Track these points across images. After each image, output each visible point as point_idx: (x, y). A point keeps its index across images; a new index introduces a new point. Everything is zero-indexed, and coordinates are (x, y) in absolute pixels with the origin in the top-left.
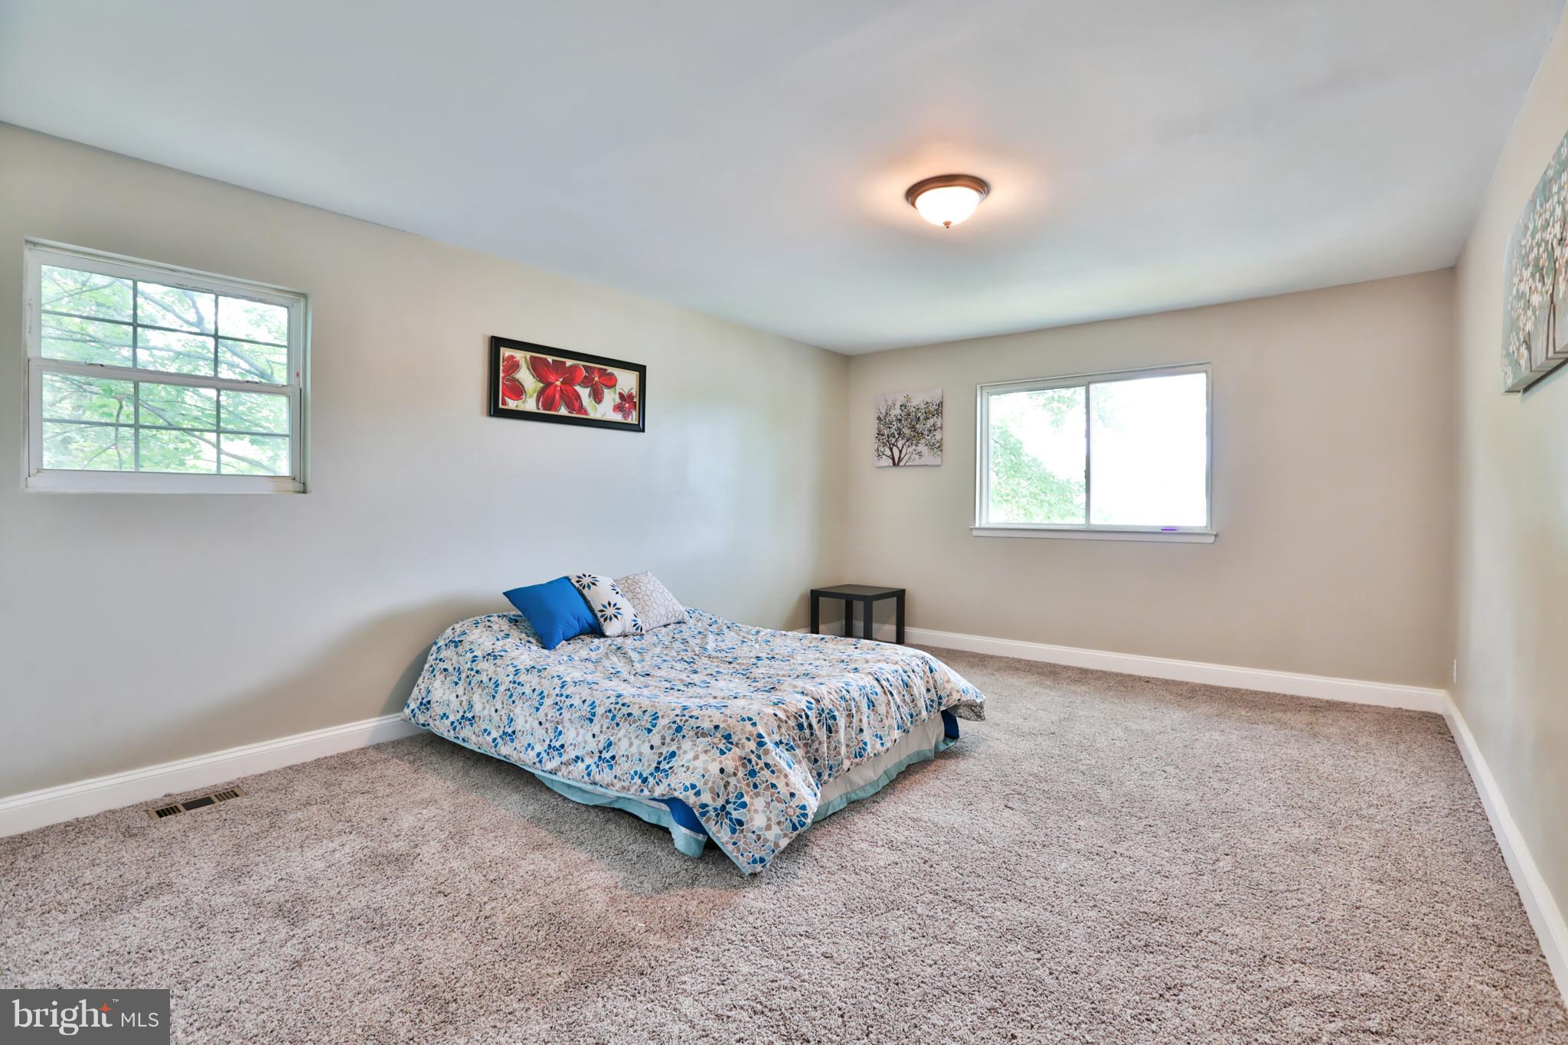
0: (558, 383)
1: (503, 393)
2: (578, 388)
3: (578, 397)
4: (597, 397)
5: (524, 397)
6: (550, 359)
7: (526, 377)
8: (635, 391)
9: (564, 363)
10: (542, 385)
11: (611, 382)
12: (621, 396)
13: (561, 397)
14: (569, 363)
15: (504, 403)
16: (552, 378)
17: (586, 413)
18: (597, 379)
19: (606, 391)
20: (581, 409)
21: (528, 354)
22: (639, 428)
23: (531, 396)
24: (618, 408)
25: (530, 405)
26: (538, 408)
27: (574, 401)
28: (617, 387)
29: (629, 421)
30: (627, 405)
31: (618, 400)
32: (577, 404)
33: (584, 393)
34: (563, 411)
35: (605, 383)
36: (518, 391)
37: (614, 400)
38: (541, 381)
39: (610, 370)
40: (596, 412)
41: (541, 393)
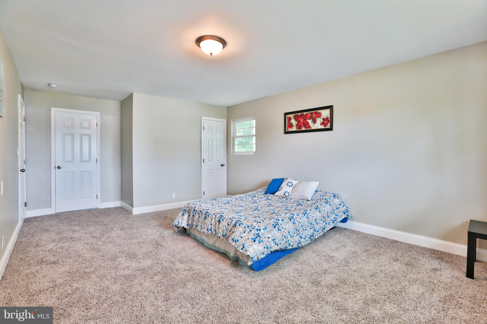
0: (302, 121)
1: (288, 127)
2: (308, 121)
3: (308, 123)
4: (314, 122)
5: (293, 127)
6: (299, 114)
7: (294, 122)
8: (329, 116)
9: (303, 114)
10: (297, 122)
11: (319, 115)
12: (323, 119)
13: (303, 124)
14: (305, 113)
15: (288, 130)
16: (300, 120)
17: (311, 128)
18: (314, 116)
19: (317, 119)
20: (309, 127)
21: (293, 115)
22: (331, 129)
23: (295, 126)
24: (322, 124)
25: (294, 129)
26: (296, 129)
27: (306, 125)
28: (322, 116)
29: (327, 127)
30: (326, 122)
31: (322, 121)
32: (308, 126)
33: (310, 121)
34: (304, 129)
35: (317, 116)
36: (291, 126)
37: (321, 121)
38: (297, 121)
39: (319, 111)
40: (313, 126)
41: (297, 125)
